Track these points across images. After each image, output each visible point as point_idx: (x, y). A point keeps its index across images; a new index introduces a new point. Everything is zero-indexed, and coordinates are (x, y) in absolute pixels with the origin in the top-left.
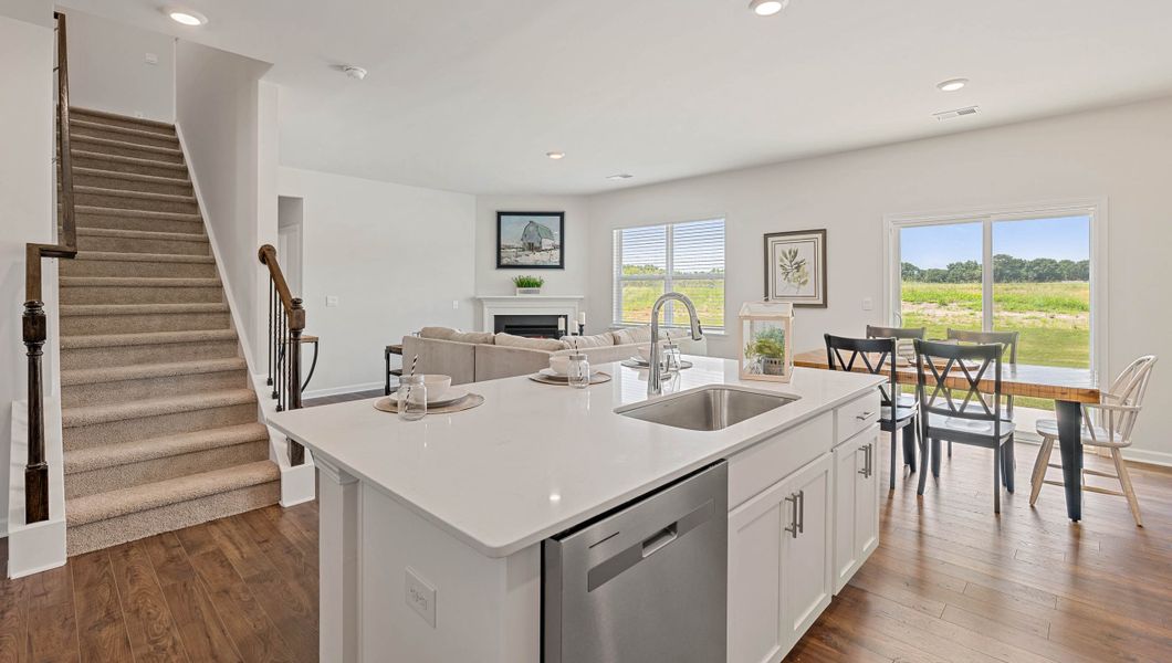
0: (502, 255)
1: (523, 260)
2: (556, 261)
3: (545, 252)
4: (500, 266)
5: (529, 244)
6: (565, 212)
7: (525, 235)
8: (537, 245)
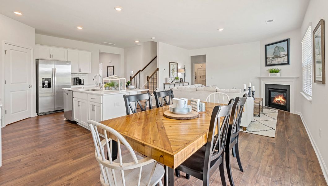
0: (267, 61)
1: (274, 62)
2: (286, 61)
3: (282, 58)
4: (267, 65)
5: (276, 55)
6: (289, 39)
7: (274, 52)
8: (279, 55)
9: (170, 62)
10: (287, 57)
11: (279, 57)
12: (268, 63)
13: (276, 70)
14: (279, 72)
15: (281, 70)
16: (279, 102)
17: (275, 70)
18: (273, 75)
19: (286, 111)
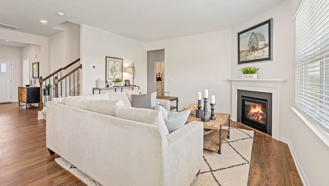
0: (241, 56)
1: (250, 58)
2: (266, 55)
3: (260, 50)
4: (239, 63)
5: (252, 47)
6: (272, 19)
7: (250, 42)
8: (256, 47)
9: (106, 57)
10: (268, 48)
11: (257, 49)
12: (241, 60)
13: (252, 69)
14: (257, 72)
15: (259, 69)
16: (257, 115)
17: (250, 68)
18: (248, 77)
19: (266, 133)
